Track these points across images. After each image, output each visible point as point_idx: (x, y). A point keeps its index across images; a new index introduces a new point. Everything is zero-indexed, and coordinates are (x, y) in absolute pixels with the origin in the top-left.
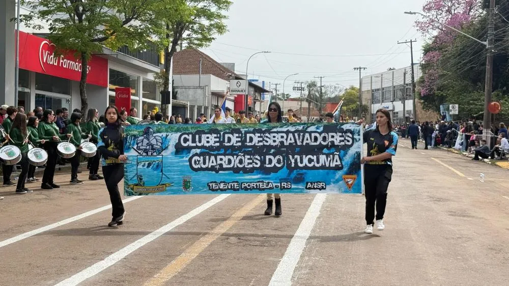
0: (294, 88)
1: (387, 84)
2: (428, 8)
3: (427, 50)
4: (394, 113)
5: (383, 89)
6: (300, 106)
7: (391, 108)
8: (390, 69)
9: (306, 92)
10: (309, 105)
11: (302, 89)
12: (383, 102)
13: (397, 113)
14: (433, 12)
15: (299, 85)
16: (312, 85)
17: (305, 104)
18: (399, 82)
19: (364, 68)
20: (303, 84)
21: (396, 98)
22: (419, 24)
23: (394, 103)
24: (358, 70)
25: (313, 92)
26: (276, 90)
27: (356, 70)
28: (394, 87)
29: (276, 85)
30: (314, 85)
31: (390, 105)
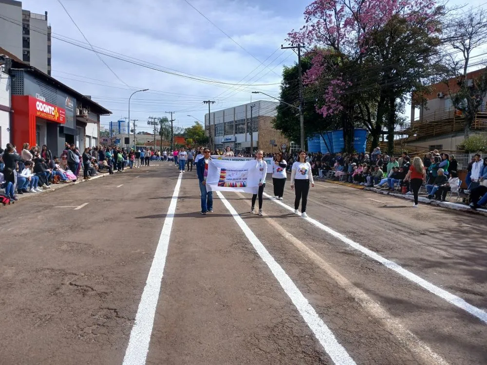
0: (149, 123)
1: (229, 119)
4: (236, 144)
5: (225, 123)
6: (154, 138)
7: (233, 140)
9: (159, 127)
10: (161, 137)
11: (155, 124)
12: (225, 134)
13: (239, 144)
15: (153, 120)
16: (163, 121)
17: (158, 137)
18: (240, 116)
19: (213, 102)
20: (156, 120)
21: (238, 131)
22: (293, 35)
23: (236, 135)
24: (208, 104)
25: (164, 127)
26: (134, 125)
27: (205, 104)
28: (236, 122)
29: (134, 121)
30: (166, 120)
31: (231, 137)
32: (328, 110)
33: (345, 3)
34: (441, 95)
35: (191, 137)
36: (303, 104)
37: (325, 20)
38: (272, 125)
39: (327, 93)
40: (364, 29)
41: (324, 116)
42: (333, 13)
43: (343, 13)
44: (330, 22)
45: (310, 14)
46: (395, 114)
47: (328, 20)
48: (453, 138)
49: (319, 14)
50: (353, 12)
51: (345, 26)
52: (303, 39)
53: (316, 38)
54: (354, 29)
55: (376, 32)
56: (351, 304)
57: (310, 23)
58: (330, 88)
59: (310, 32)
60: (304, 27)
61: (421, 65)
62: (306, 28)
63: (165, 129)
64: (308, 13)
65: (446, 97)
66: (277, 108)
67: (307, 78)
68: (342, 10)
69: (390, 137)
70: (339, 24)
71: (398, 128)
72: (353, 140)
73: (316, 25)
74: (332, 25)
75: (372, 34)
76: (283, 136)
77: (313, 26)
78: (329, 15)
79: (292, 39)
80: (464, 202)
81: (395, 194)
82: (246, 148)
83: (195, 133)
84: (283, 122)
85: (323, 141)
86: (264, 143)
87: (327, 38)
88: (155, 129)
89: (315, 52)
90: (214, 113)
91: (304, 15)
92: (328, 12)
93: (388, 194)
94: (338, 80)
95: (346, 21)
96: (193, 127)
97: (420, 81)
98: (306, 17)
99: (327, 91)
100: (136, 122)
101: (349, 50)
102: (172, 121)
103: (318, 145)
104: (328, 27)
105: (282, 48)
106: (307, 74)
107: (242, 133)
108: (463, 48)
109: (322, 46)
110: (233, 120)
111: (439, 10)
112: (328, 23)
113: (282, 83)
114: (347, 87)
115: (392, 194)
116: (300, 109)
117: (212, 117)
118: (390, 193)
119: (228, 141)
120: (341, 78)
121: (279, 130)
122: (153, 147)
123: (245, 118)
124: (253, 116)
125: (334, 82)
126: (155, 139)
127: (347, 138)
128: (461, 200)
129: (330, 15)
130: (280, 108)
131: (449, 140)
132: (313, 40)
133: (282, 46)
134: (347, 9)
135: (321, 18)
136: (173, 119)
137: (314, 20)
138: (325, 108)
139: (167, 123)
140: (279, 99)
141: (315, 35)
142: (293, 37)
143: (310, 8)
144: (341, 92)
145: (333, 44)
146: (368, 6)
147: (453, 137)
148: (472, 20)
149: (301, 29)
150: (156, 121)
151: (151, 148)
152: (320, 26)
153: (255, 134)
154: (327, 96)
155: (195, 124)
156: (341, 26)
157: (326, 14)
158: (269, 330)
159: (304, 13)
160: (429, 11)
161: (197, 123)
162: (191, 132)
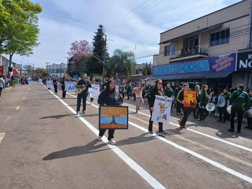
1: (55, 68)
2: (72, 49)
3: (70, 60)
5: (53, 69)
8: (54, 64)
12: (53, 73)
13: (58, 77)
14: (73, 50)
15: (25, 66)
16: (28, 67)
17: (27, 72)
18: (59, 68)
19: (49, 63)
21: (57, 72)
22: (69, 53)
23: (57, 74)
27: (46, 63)
28: (57, 69)
30: (31, 66)
31: (55, 74)
38: (66, 72)
63: (30, 69)
66: (67, 67)
83: (42, 72)
88: (26, 69)
90: (49, 65)
102: (33, 67)
117: (48, 66)
119: (54, 75)
123: (60, 68)
140: (67, 65)
153: (63, 74)
161: (43, 68)
162: (40, 71)
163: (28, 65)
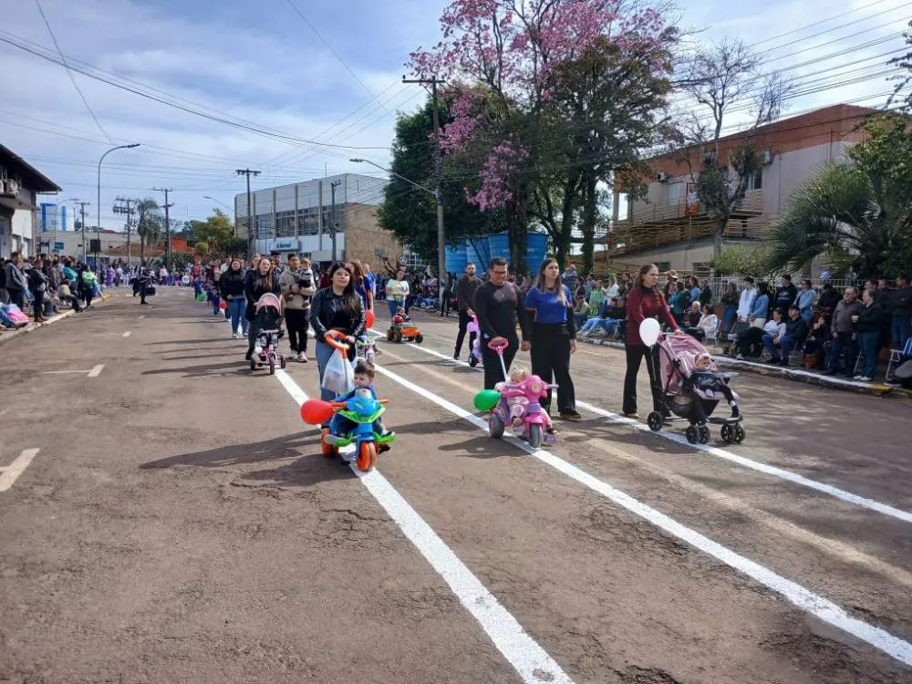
0: (116, 210)
1: (286, 205)
5: (278, 214)
6: (126, 240)
7: (295, 246)
9: (137, 217)
10: (142, 240)
11: (129, 211)
12: (278, 235)
13: (307, 255)
15: (124, 204)
16: (145, 206)
17: (136, 239)
19: (256, 173)
20: (130, 203)
21: (305, 229)
22: (421, 59)
23: (301, 238)
24: (245, 176)
25: (148, 217)
26: (82, 213)
27: (241, 176)
28: (300, 212)
29: (83, 204)
30: (152, 205)
31: (292, 241)
32: (489, 198)
33: (514, 9)
34: (662, 178)
35: (204, 239)
36: (442, 185)
37: (478, 36)
38: (375, 221)
39: (486, 168)
40: (545, 57)
41: (482, 209)
42: (491, 23)
43: (509, 25)
44: (486, 40)
45: (451, 23)
46: (596, 208)
47: (482, 35)
48: (689, 251)
49: (467, 23)
50: (526, 24)
51: (513, 47)
52: (438, 66)
53: (460, 66)
54: (526, 56)
55: (567, 65)
56: (668, 486)
57: (451, 39)
58: (492, 159)
59: (450, 54)
60: (440, 44)
61: (638, 126)
62: (443, 46)
63: (150, 222)
64: (447, 19)
65: (670, 181)
66: (385, 189)
67: (445, 138)
68: (508, 19)
69: (587, 248)
70: (502, 46)
71: (599, 232)
72: (525, 253)
73: (461, 42)
74: (488, 45)
75: (560, 68)
76: (397, 242)
77: (456, 44)
78: (485, 26)
79: (416, 65)
80: (726, 353)
81: (614, 344)
82: (321, 263)
83: (213, 232)
84: (396, 216)
85: (474, 253)
86: (355, 254)
87: (480, 69)
88: (129, 222)
89: (458, 91)
91: (441, 23)
92: (484, 22)
93: (601, 344)
94: (505, 145)
95: (515, 40)
96: (209, 219)
97: (638, 153)
98: (444, 26)
99: (485, 164)
100: (85, 207)
101: (518, 93)
102: (167, 207)
103: (462, 261)
104: (483, 47)
105: (404, 82)
106: (444, 131)
107: (313, 234)
108: (713, 104)
109: (470, 81)
110: (293, 208)
111: (670, 34)
112: (482, 41)
113: (394, 144)
114: (520, 160)
115: (609, 343)
116: (436, 193)
118: (605, 343)
120: (509, 142)
121: (389, 232)
122: (124, 259)
123: (318, 205)
124: (336, 203)
125: (499, 149)
126: (128, 242)
127: (515, 247)
128: (721, 350)
129: (487, 28)
130: (391, 191)
131: (682, 253)
132: (456, 71)
133: (404, 77)
134: (516, 19)
135: (470, 31)
136: (169, 203)
137: (458, 33)
138: (482, 195)
139: (152, 211)
140: (389, 174)
141: (458, 61)
142: (420, 62)
143: (452, 10)
144: (511, 167)
145: (490, 81)
146: (551, 17)
147: (687, 249)
148: (725, 58)
149: (434, 48)
150: (132, 205)
151: (120, 259)
152: (467, 44)
153: (340, 237)
154: (486, 173)
155: (213, 214)
156: (505, 49)
157: (479, 25)
158: (588, 520)
159: (441, 20)
160: (655, 35)
161: (219, 213)
162: (206, 229)
163: (142, 199)
